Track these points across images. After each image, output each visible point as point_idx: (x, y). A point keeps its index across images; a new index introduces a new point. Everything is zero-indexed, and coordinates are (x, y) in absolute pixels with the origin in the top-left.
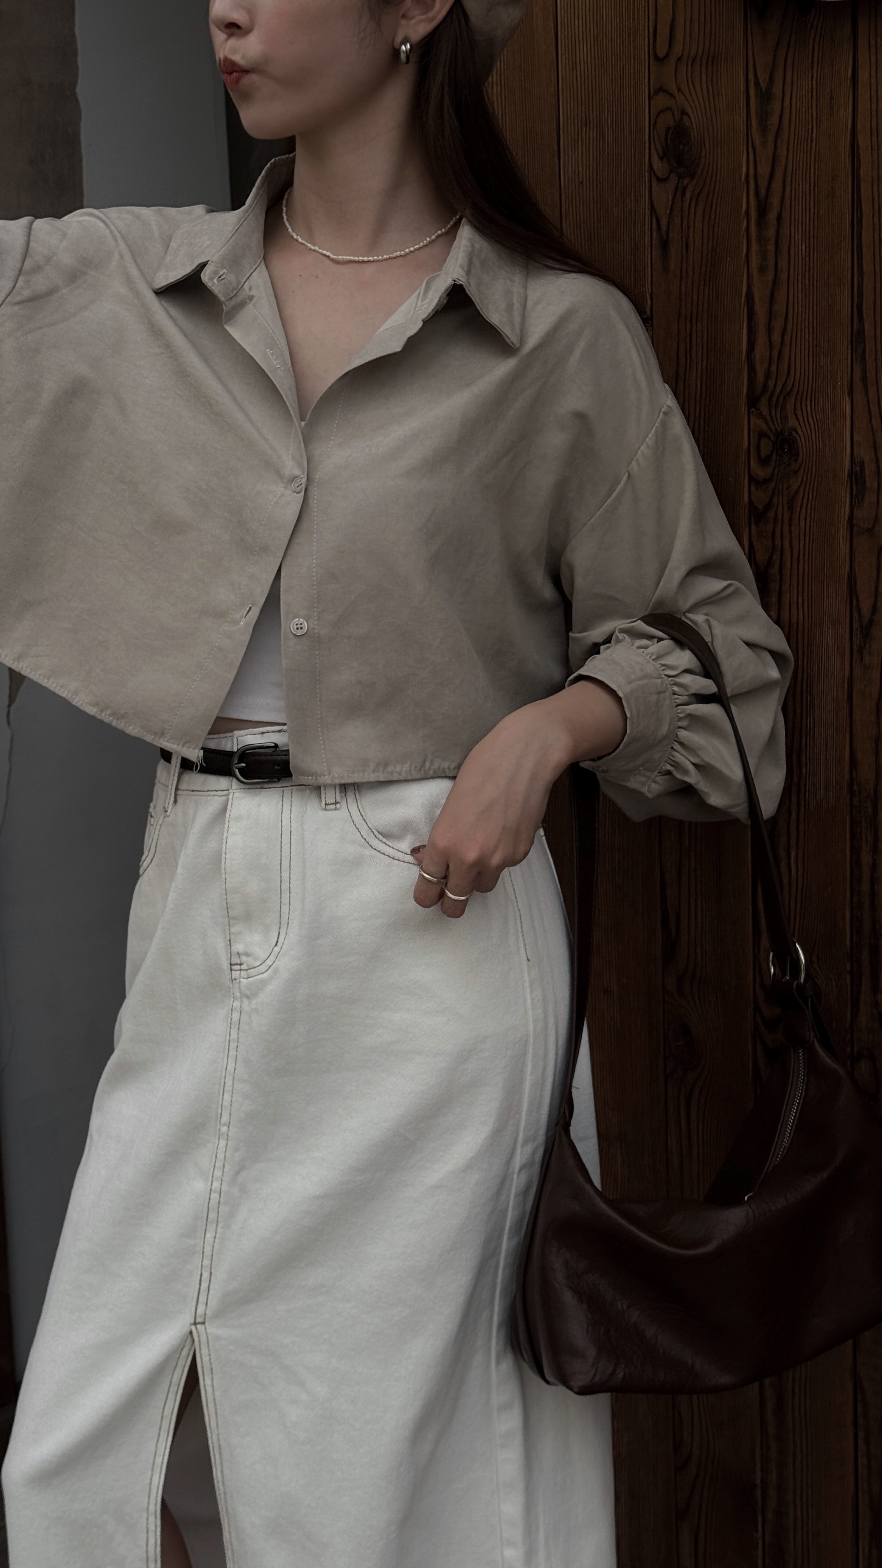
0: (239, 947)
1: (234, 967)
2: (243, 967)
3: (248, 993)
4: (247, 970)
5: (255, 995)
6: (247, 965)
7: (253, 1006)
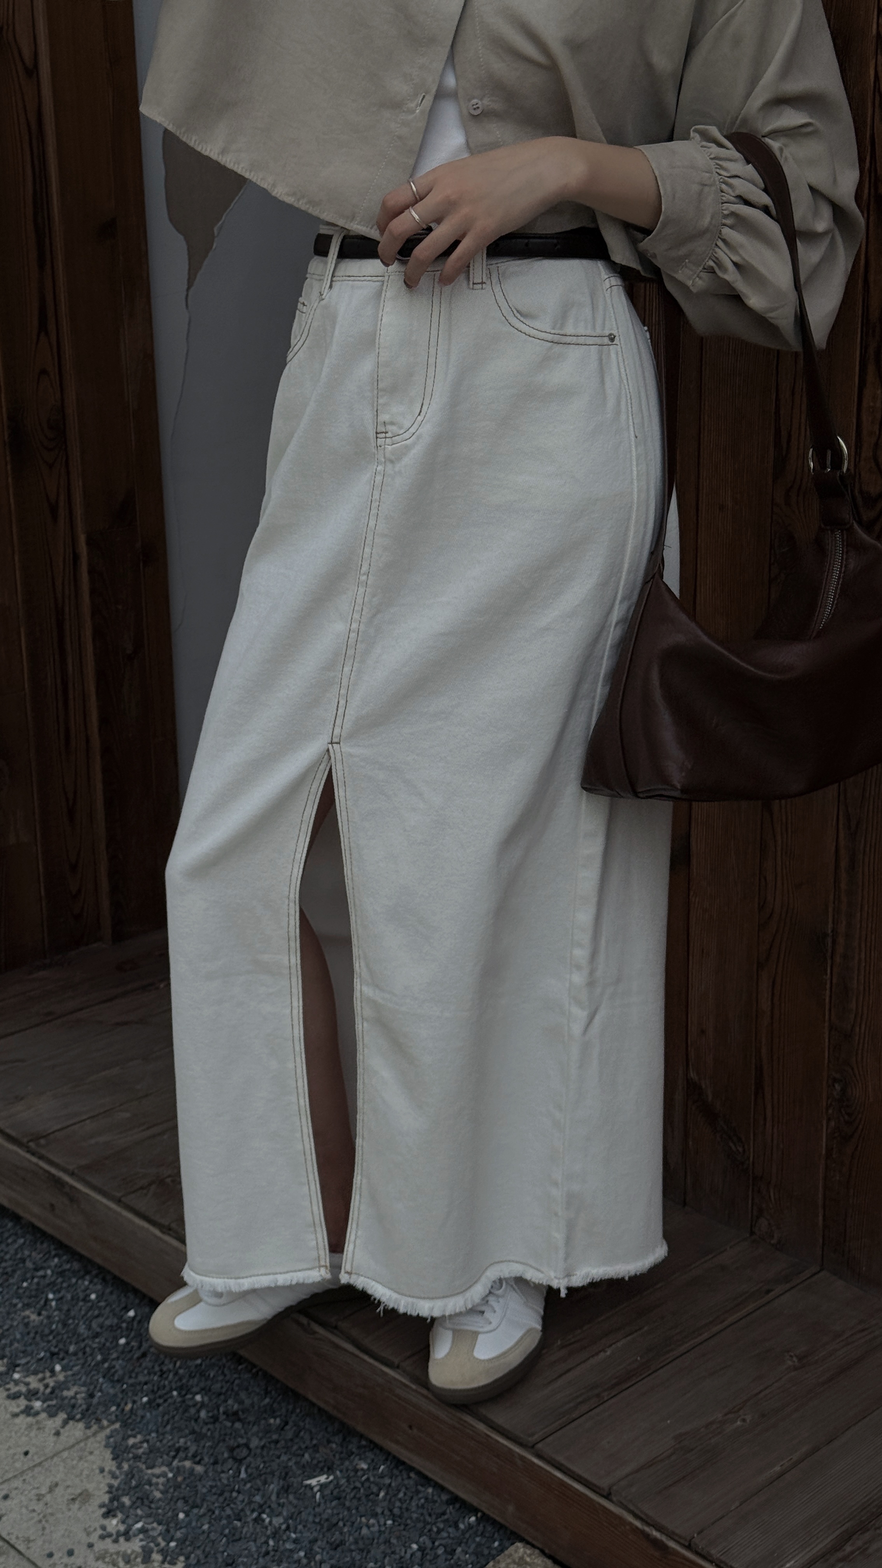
0: (384, 417)
1: (379, 435)
2: (387, 435)
3: (393, 458)
4: (392, 437)
5: (399, 459)
6: (392, 433)
7: (397, 469)
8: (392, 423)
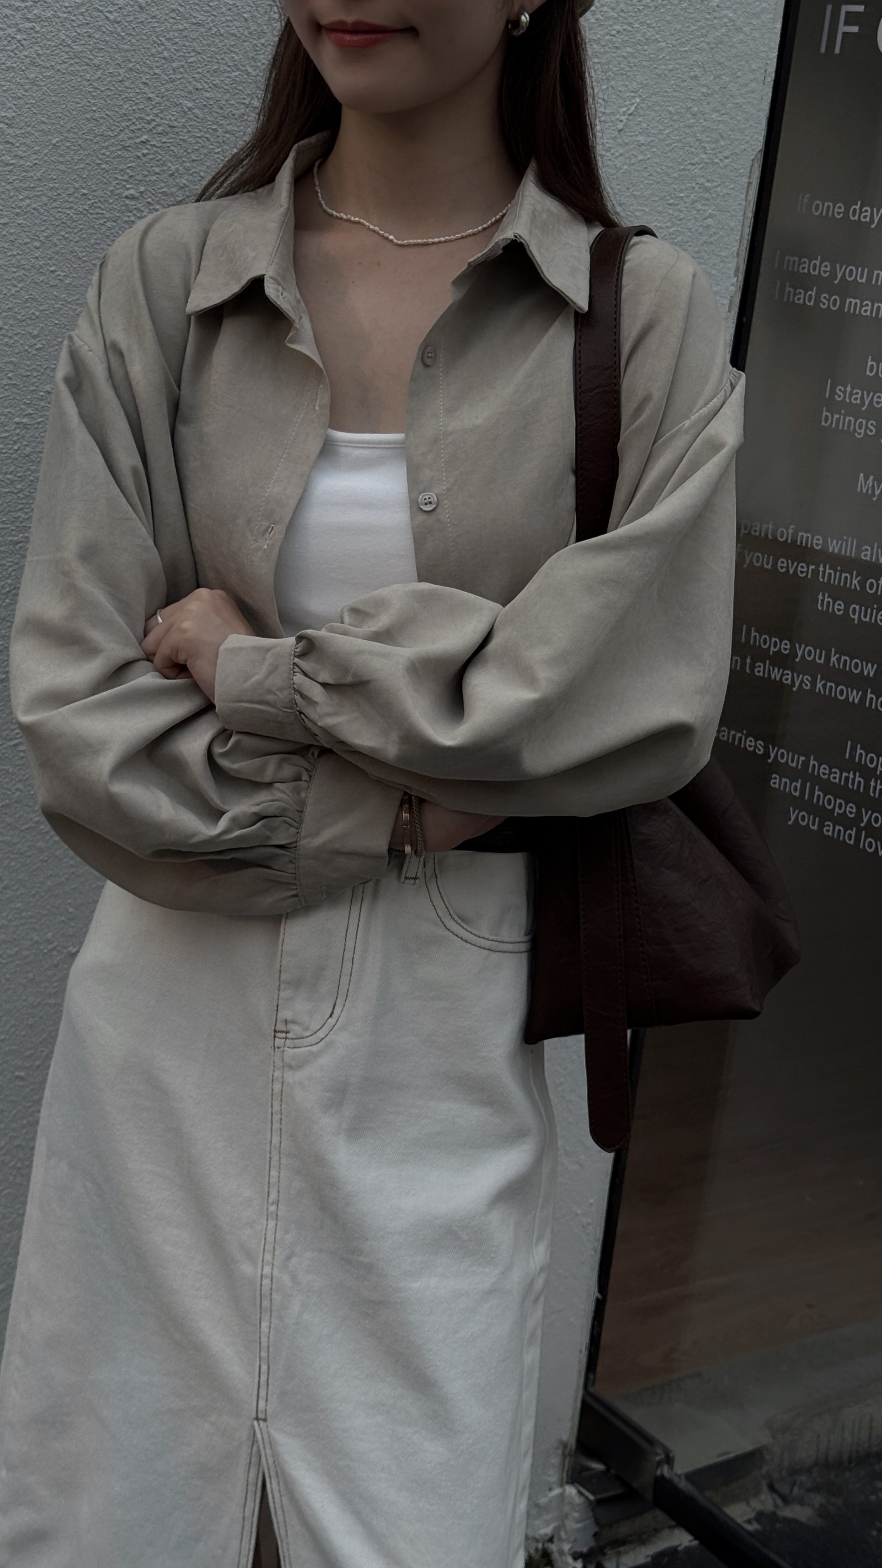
0: (286, 1014)
5: (302, 1066)
6: (295, 1034)
7: (299, 1078)
8: (294, 1022)
